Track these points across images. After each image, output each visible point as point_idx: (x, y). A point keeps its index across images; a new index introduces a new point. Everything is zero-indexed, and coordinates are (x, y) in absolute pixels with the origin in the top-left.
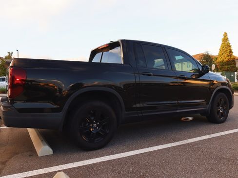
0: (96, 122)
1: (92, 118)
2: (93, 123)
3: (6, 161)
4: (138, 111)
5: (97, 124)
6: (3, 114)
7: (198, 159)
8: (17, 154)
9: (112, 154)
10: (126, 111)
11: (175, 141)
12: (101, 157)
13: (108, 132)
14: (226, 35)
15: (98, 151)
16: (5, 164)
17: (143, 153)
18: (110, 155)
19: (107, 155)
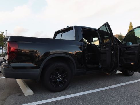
0: (60, 75)
1: (57, 73)
2: (57, 76)
3: (6, 99)
4: (84, 69)
5: (60, 76)
6: (4, 70)
7: (120, 97)
8: (12, 94)
9: (69, 94)
10: (77, 69)
11: (105, 86)
12: (63, 96)
13: (66, 81)
14: (131, 24)
15: (61, 93)
16: (5, 101)
17: (88, 94)
18: (68, 95)
19: (66, 95)
